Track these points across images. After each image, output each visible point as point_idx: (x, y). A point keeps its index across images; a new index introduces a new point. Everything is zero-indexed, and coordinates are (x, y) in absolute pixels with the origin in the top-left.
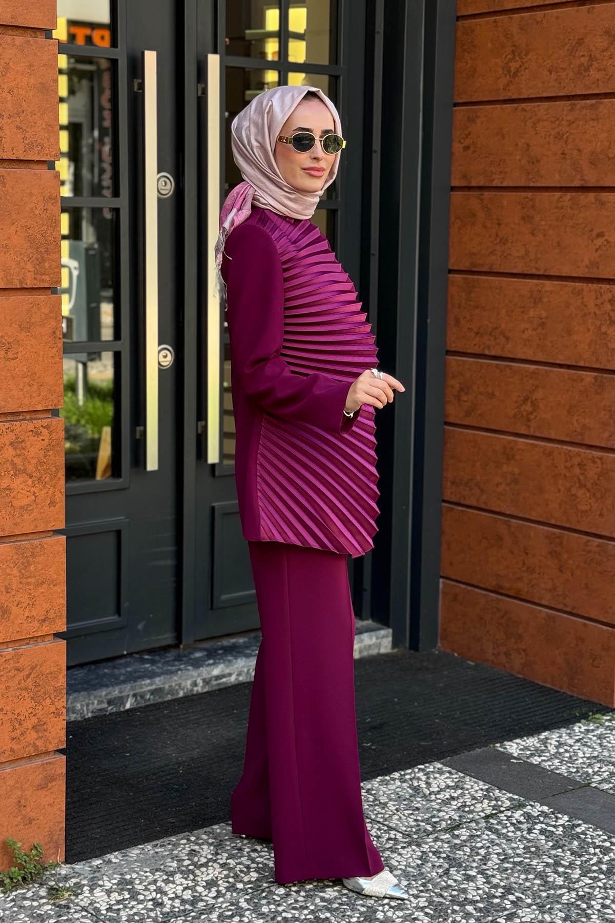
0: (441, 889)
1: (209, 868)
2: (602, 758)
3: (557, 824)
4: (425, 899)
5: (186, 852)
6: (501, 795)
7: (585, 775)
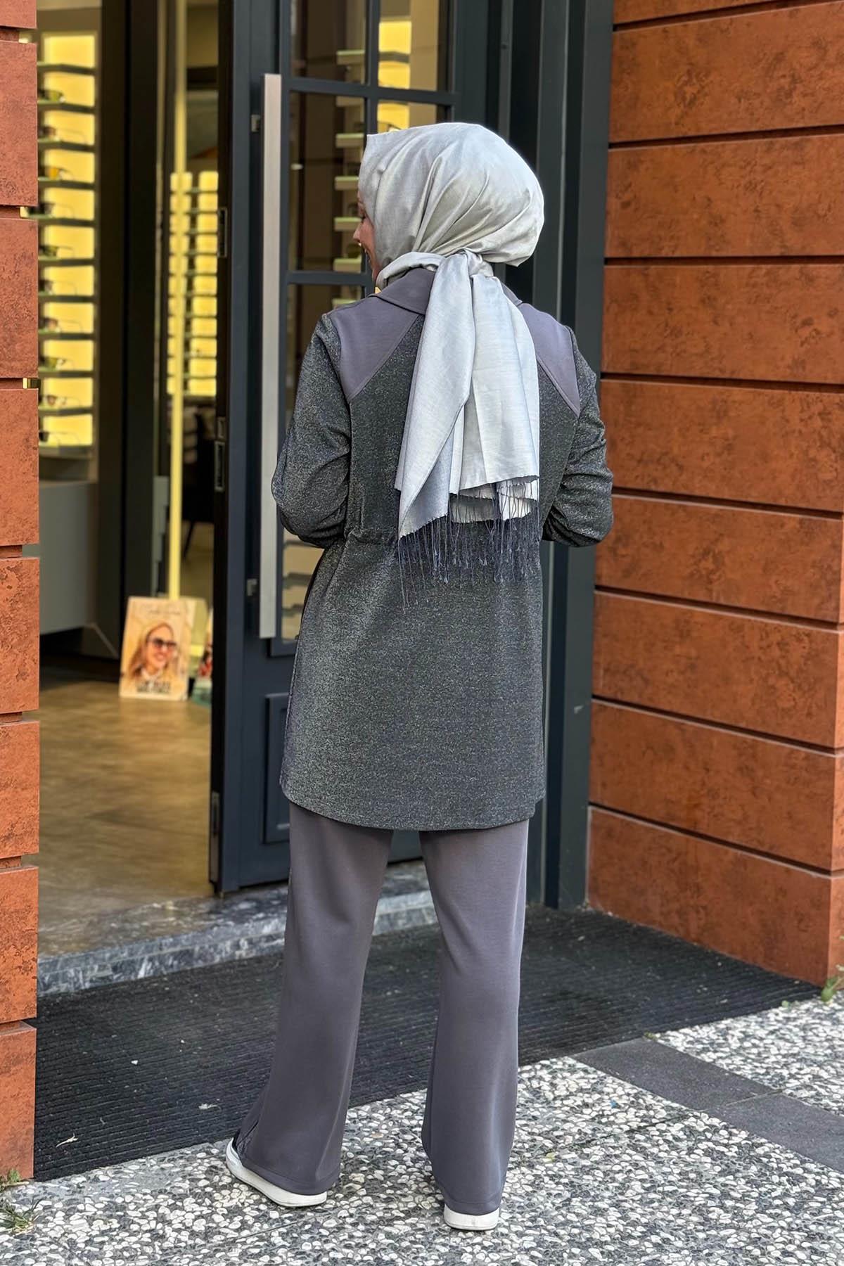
0: (557, 1226)
1: (234, 1190)
2: (804, 1055)
3: (731, 1142)
4: (532, 1238)
5: (203, 1168)
6: (653, 1102)
7: (777, 1079)
